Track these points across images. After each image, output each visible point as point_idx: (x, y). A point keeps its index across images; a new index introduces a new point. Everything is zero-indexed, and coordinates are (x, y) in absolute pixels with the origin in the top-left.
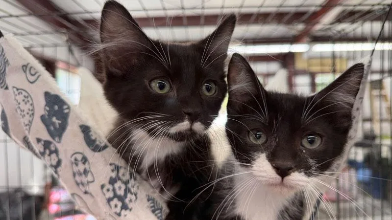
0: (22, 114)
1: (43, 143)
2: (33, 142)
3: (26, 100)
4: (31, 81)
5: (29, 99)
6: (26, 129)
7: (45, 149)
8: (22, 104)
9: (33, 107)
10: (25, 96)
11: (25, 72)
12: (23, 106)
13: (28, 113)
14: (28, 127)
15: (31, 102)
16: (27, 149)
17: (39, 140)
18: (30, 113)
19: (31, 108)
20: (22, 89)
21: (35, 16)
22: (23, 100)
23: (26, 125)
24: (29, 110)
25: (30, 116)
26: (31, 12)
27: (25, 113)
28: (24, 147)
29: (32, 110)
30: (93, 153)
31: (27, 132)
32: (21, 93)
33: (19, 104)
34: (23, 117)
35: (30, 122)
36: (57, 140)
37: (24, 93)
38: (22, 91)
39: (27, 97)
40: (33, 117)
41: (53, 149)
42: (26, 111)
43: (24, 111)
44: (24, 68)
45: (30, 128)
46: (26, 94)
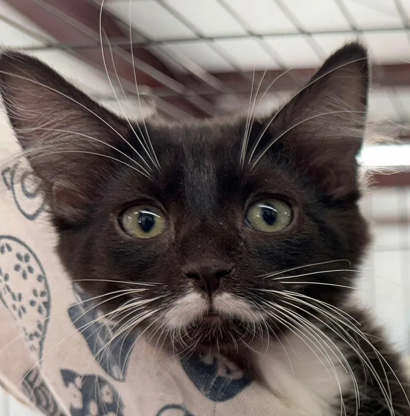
0: (18, 304)
1: (78, 381)
2: (54, 384)
3: (24, 266)
4: (30, 212)
5: (32, 262)
6: (32, 348)
7: (86, 400)
8: (15, 276)
9: (46, 286)
10: (19, 256)
11: (10, 187)
12: (17, 283)
13: (32, 303)
14: (36, 341)
15: (37, 271)
16: (33, 405)
17: (68, 376)
18: (39, 300)
19: (40, 287)
20: (9, 237)
21: (63, 49)
22: (17, 268)
23: (31, 337)
24: (35, 293)
25: (40, 311)
26: (53, 41)
27: (25, 302)
28: (26, 399)
29: (43, 294)
30: (209, 403)
31: (34, 356)
32: (10, 249)
33: (6, 278)
34: (20, 314)
35: (39, 326)
36: (116, 375)
37: (17, 248)
38: (10, 242)
39: (27, 259)
40: (48, 315)
41: (107, 399)
42: (28, 297)
43: (20, 297)
44: (8, 175)
45: (41, 343)
46: (23, 252)
